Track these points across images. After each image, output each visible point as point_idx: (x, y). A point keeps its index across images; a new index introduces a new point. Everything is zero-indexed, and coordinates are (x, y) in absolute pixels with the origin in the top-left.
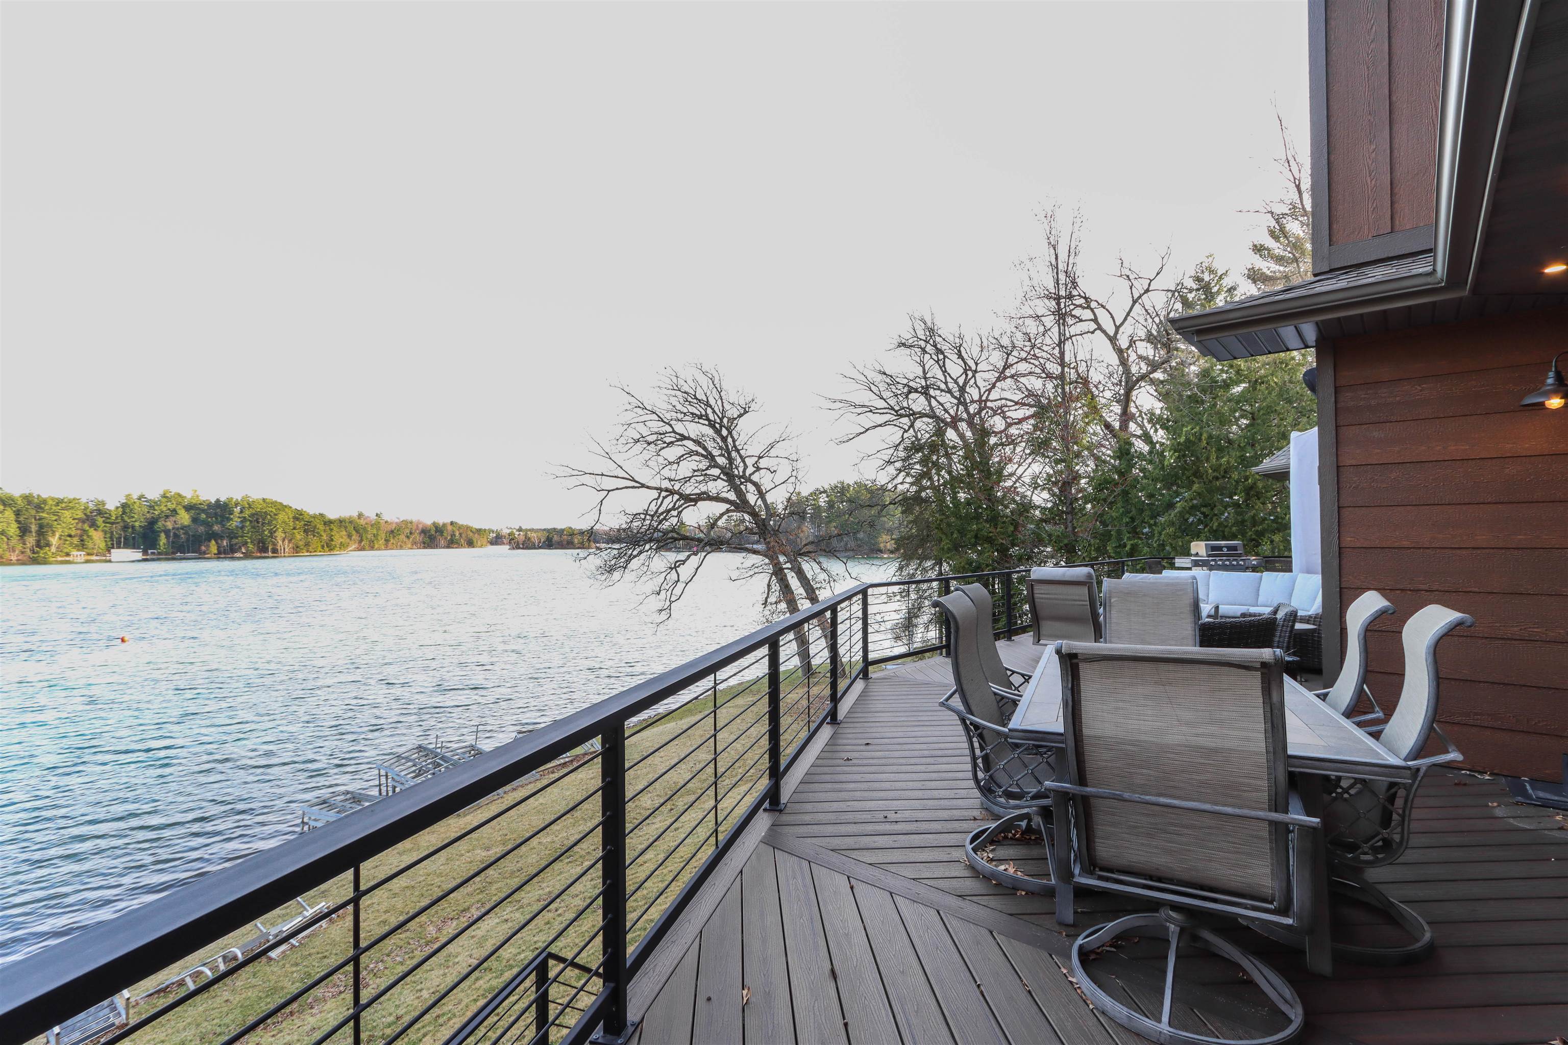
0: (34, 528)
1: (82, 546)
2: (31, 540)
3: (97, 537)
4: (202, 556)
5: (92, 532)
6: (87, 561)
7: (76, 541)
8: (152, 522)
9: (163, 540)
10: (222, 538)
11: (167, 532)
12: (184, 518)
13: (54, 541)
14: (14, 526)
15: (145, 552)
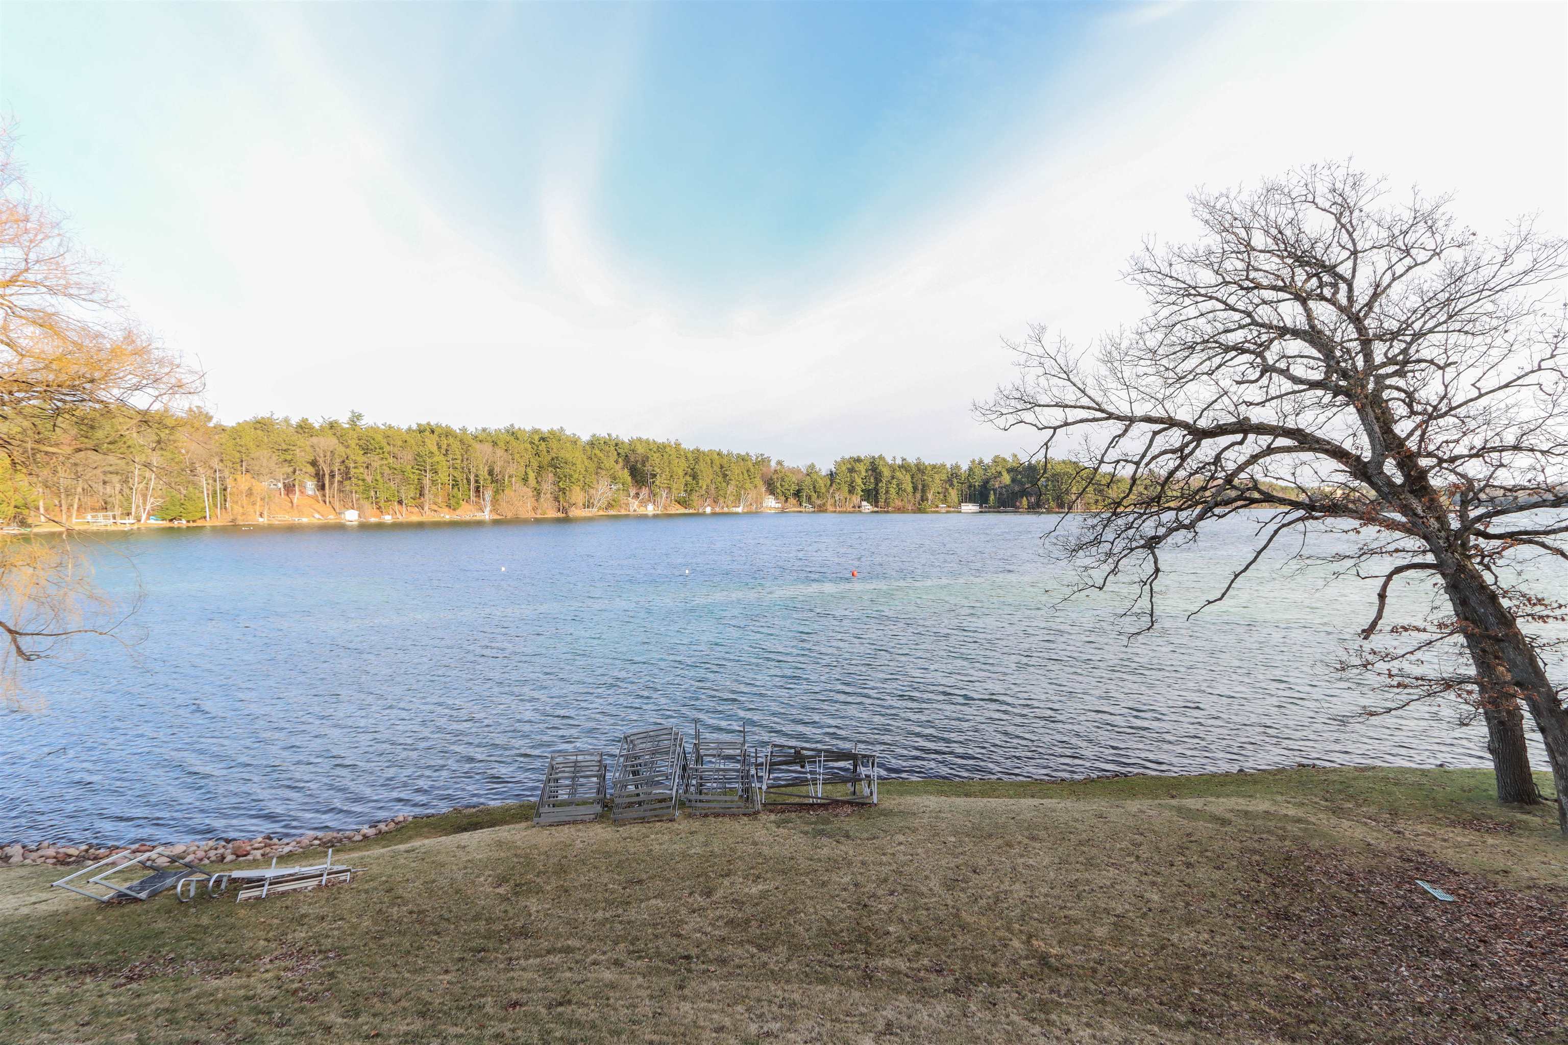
0: (920, 487)
1: (945, 500)
2: (918, 495)
3: (954, 494)
4: (1016, 510)
5: (950, 490)
6: (948, 512)
7: (941, 496)
8: (986, 482)
9: (992, 497)
10: (1031, 495)
11: (995, 490)
12: (1006, 479)
13: (930, 496)
14: (911, 485)
15: (981, 506)
